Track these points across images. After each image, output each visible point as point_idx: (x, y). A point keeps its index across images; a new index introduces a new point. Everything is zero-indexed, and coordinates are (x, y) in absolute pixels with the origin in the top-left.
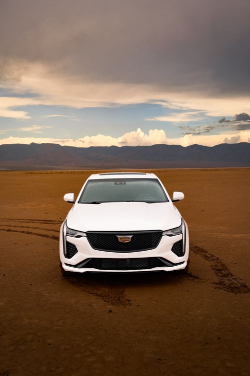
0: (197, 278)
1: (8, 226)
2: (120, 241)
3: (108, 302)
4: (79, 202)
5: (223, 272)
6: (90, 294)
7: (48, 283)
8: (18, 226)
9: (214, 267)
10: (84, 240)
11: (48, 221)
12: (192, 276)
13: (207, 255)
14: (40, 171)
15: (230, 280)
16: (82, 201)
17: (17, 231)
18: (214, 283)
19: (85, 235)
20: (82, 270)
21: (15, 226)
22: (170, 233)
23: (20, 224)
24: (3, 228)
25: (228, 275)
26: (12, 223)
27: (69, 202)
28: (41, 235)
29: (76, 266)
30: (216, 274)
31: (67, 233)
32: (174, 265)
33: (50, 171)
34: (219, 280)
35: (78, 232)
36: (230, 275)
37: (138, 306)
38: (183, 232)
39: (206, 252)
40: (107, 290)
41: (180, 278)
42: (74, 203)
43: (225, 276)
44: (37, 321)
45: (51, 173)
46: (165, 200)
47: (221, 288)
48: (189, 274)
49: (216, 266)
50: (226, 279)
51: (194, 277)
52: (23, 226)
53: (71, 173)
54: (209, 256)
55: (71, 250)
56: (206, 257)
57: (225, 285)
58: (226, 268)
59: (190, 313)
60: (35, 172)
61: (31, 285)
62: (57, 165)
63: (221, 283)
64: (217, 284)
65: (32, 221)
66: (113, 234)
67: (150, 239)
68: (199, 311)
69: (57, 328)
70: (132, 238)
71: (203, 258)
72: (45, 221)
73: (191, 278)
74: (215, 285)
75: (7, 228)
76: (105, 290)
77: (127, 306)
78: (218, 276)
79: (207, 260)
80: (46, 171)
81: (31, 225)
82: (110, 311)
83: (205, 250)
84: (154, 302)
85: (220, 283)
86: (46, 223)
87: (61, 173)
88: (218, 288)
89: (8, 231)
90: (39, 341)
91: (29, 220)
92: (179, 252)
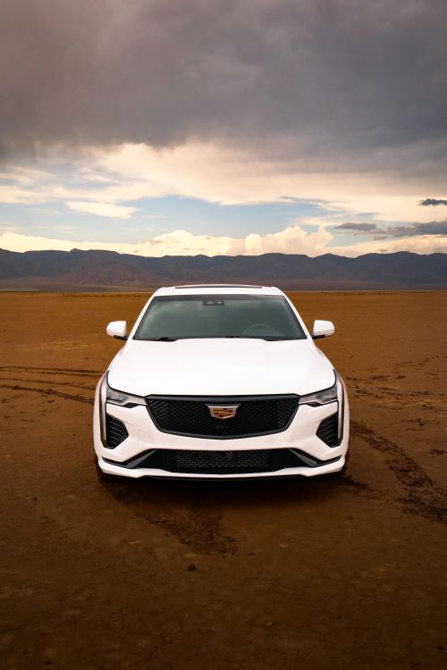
0: (364, 487)
1: (16, 380)
2: (213, 415)
3: (189, 543)
4: (134, 338)
5: (411, 474)
6: (152, 522)
7: (70, 496)
8: (34, 381)
9: (393, 465)
10: (142, 412)
11: (87, 371)
12: (352, 483)
13: (375, 439)
14: (85, 293)
15: (430, 493)
16: (140, 336)
17: (29, 389)
18: (399, 500)
19: (143, 402)
20: (137, 473)
21: (29, 381)
22: (313, 400)
23: (38, 377)
24: (6, 383)
25: (423, 481)
26: (25, 375)
27: (116, 337)
28: (71, 397)
29: (124, 464)
30: (399, 478)
31: (108, 399)
32: (321, 463)
33: (101, 294)
34: (408, 493)
35: (130, 397)
36: (426, 482)
37: (252, 554)
38: (340, 399)
39: (371, 432)
40: (185, 513)
41: (331, 488)
42: (125, 339)
43: (419, 483)
44: (31, 592)
45: (103, 296)
46: (299, 335)
47: (417, 512)
48: (347, 479)
49: (395, 461)
50: (422, 489)
51: (357, 485)
52: (42, 379)
53: (135, 296)
54: (378, 440)
55: (115, 432)
56: (372, 442)
57: (423, 504)
58: (417, 468)
59: (364, 574)
60: (77, 294)
61: (35, 499)
62: (114, 284)
63: (413, 500)
64: (405, 501)
65: (60, 371)
66: (200, 403)
67: (274, 411)
68: (382, 569)
69: (72, 612)
70: (238, 409)
71: (367, 444)
72: (82, 371)
73: (352, 488)
74: (401, 505)
75: (14, 384)
76: (182, 515)
77: (226, 554)
78: (404, 483)
79: (376, 448)
80: (96, 293)
81: (58, 378)
82: (192, 569)
83: (368, 427)
84: (284, 546)
85: (411, 500)
86: (83, 375)
87: (118, 296)
88: (411, 510)
89: (14, 389)
90: (26, 653)
91: (55, 369)
92: (331, 438)
